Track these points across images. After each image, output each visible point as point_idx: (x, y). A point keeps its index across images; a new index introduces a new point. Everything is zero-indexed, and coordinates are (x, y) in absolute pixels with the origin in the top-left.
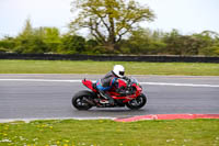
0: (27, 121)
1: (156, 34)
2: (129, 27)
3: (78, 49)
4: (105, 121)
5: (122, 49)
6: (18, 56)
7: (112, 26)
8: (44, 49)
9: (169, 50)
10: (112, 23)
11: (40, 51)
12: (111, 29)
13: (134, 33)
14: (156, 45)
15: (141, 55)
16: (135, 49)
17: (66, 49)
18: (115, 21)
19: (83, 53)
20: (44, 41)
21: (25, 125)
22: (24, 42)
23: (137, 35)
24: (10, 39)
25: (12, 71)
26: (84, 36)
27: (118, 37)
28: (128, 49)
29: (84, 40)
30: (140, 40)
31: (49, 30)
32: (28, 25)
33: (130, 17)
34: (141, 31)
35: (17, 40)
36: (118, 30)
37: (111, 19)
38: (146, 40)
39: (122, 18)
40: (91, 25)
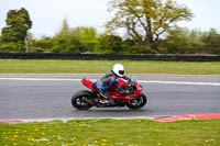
0: (65, 120)
1: (193, 34)
2: (166, 27)
3: (115, 49)
4: (143, 121)
5: (159, 48)
6: (55, 56)
7: (149, 26)
8: (81, 49)
9: (207, 49)
10: (149, 22)
11: (78, 51)
12: (148, 29)
13: (171, 32)
14: (194, 45)
15: (179, 54)
16: (172, 49)
17: (103, 48)
18: (152, 21)
19: (120, 53)
20: (82, 41)
21: (62, 124)
22: (61, 42)
23: (174, 34)
24: (47, 39)
25: (49, 71)
26: (121, 36)
27: (155, 36)
28: (165, 49)
29: (121, 39)
30: (178, 40)
31: (86, 30)
32: (65, 25)
33: (167, 16)
34: (179, 31)
35: (54, 40)
36: (156, 30)
37: (148, 18)
38: (184, 40)
39: (159, 18)
40: (128, 24)
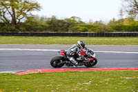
1: (42, 19)
2: (25, 14)
4: (8, 74)
5: (21, 28)
7: (14, 14)
10: (14, 11)
12: (14, 16)
13: (28, 18)
14: (42, 26)
15: (33, 32)
16: (29, 28)
18: (16, 10)
23: (30, 19)
27: (18, 20)
28: (24, 28)
30: (32, 23)
33: (25, 8)
34: (33, 17)
36: (18, 16)
37: (13, 9)
38: (36, 23)
39: (20, 9)
